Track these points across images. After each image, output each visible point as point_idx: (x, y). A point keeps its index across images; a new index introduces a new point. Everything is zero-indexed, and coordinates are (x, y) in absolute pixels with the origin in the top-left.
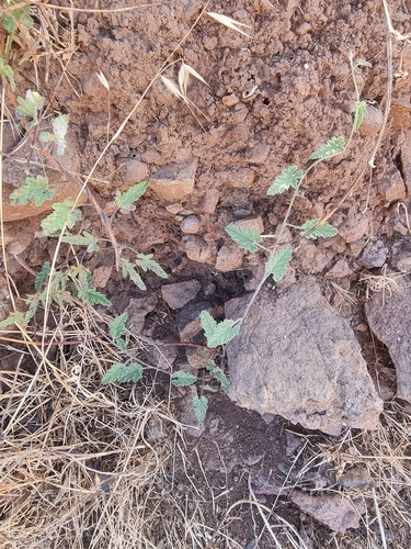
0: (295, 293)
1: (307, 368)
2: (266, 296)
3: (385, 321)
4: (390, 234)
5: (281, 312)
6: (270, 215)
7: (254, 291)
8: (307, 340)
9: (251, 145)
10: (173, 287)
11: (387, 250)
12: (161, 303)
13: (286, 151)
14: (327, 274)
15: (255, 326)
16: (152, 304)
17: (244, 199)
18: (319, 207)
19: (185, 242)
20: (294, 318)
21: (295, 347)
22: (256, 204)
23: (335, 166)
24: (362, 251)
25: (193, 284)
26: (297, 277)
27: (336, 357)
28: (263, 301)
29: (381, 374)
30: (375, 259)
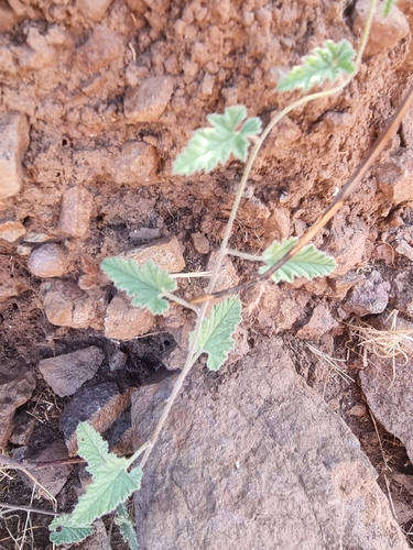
0: (250, 374)
1: (285, 535)
2: (201, 379)
3: (395, 400)
4: (389, 259)
5: (228, 412)
6: (196, 236)
7: (178, 371)
8: (279, 469)
9: (132, 79)
10: (60, 362)
11: (387, 285)
12: (41, 387)
13: (208, 88)
14: (300, 332)
15: (181, 445)
16: (25, 392)
17: (145, 208)
18: (282, 216)
19: (46, 292)
20: (251, 422)
21: (258, 489)
22: (170, 219)
23: (312, 127)
24: (351, 290)
25: (90, 355)
26: (251, 343)
27: (337, 500)
28: (194, 391)
29: (393, 482)
30: (373, 301)
